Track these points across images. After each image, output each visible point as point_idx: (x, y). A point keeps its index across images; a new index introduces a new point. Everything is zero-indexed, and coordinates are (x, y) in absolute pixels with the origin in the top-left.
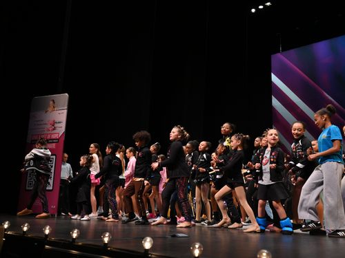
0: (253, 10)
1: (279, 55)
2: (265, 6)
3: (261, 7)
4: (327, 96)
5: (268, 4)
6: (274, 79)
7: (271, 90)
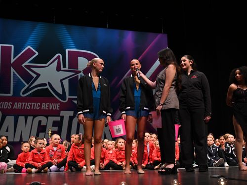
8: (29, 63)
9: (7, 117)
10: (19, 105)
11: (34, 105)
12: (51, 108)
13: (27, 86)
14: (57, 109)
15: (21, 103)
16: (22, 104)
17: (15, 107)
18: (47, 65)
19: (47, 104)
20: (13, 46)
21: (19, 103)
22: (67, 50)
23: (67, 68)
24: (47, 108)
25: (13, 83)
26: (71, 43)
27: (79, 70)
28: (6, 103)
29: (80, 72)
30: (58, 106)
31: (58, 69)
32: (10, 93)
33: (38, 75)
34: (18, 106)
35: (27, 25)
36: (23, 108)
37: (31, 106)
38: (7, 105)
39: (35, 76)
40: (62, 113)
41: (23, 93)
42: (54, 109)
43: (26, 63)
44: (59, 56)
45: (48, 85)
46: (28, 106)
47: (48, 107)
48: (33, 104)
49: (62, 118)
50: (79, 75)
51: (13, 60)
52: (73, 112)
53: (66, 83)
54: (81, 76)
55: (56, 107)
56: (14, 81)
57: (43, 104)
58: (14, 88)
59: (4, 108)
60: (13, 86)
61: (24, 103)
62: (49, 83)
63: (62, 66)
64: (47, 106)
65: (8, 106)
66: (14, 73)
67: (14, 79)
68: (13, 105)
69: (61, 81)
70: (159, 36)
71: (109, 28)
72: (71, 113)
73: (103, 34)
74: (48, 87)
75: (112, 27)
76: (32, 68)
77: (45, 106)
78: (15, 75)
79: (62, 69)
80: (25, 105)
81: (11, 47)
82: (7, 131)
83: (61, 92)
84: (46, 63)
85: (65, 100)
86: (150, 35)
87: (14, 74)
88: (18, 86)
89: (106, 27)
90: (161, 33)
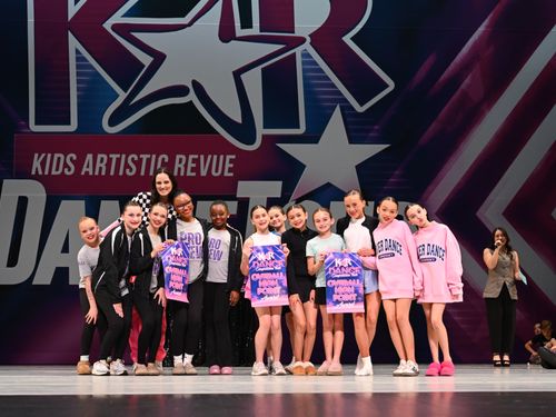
8: (125, 16)
9: (63, 202)
10: (98, 165)
11: (149, 161)
12: (204, 173)
13: (123, 95)
14: (226, 174)
15: (105, 157)
16: (110, 160)
17: (87, 169)
18: (185, 20)
19: (191, 157)
21: (100, 156)
23: (255, 30)
24: (193, 170)
25: (78, 89)
27: (297, 34)
28: (56, 156)
29: (302, 40)
30: (228, 165)
31: (226, 33)
32: (69, 123)
33: (159, 58)
34: (95, 165)
36: (112, 173)
37: (138, 163)
38: (61, 164)
39: (146, 60)
40: (245, 188)
41: (112, 122)
42: (214, 173)
43: (117, 18)
45: (192, 90)
46: (127, 165)
47: (196, 169)
48: (145, 157)
49: (244, 205)
50: (298, 51)
52: (280, 183)
53: (254, 82)
54: (306, 55)
55: (222, 166)
56: (78, 82)
57: (178, 157)
58: (79, 105)
59: (54, 173)
60: (78, 97)
61: (114, 157)
63: (238, 24)
64: (191, 165)
65: (66, 165)
66: (77, 52)
67: (78, 74)
68: (79, 164)
69: (237, 74)
72: (275, 188)
74: (192, 97)
76: (136, 35)
77: (184, 164)
78: (84, 59)
79: (240, 32)
80: (119, 160)
82: (65, 249)
83: (237, 117)
84: (184, 16)
85: (252, 141)
87: (80, 58)
88: (94, 97)
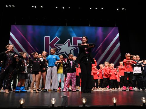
0: (7, 6)
1: (14, 26)
2: (12, 6)
3: (10, 6)
4: (29, 44)
5: (13, 6)
6: (11, 34)
7: (10, 38)
20: (50, 37)
22: (72, 37)
26: (74, 34)
35: (55, 27)
44: (69, 40)
51: (50, 43)
62: (65, 52)
70: (114, 28)
71: (90, 26)
73: (88, 29)
75: (92, 26)
81: (49, 37)
86: (110, 28)
89: (89, 26)
90: (115, 27)
